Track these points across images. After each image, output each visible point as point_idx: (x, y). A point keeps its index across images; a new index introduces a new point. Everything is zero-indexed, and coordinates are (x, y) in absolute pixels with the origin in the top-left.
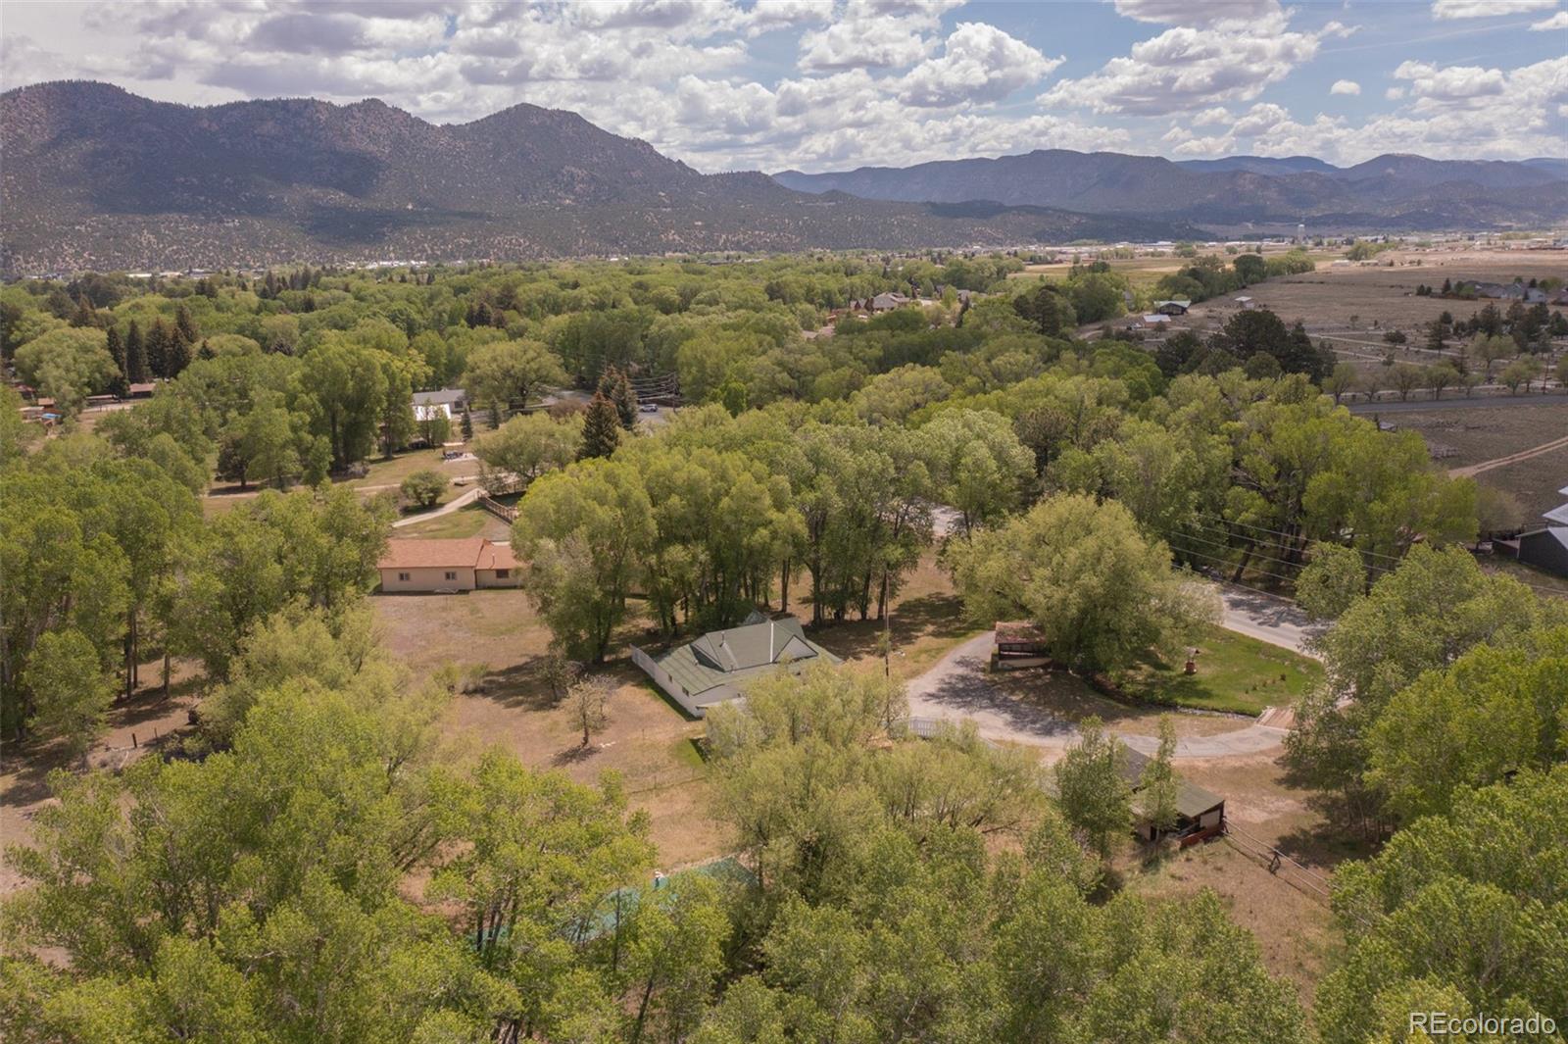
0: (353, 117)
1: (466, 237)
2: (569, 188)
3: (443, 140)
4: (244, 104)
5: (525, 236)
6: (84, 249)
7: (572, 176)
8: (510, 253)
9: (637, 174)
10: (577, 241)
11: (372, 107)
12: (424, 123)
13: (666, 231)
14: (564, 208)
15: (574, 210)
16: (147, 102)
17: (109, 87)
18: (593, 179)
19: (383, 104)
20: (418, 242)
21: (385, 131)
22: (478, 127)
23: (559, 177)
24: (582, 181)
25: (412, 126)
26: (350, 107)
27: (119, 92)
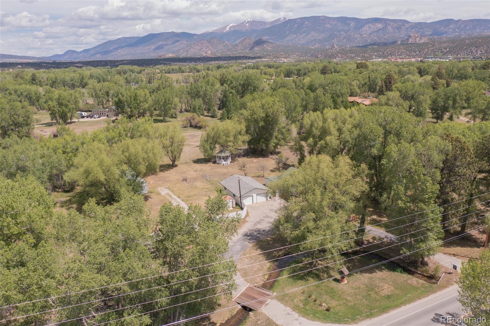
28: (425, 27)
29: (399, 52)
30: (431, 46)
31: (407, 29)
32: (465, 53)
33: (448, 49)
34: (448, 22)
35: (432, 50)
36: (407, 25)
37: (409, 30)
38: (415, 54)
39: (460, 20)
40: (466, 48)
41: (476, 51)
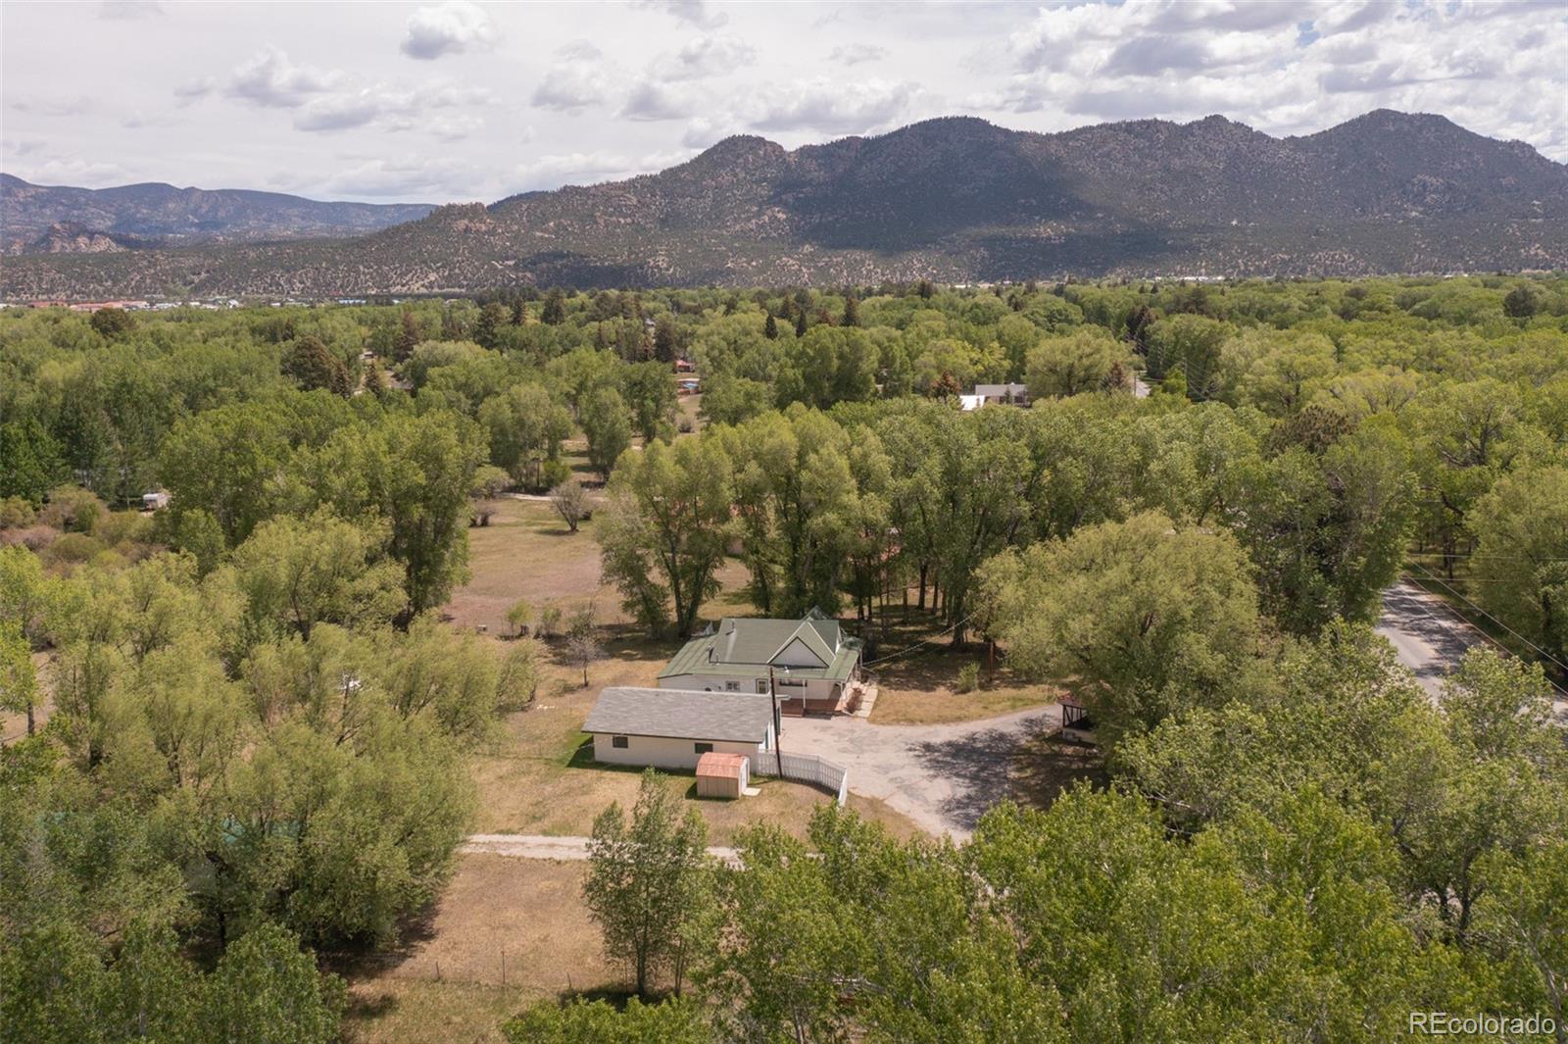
0: (1192, 135)
1: (1286, 253)
2: (1418, 199)
3: (1283, 153)
4: (1091, 128)
5: (1352, 251)
6: (929, 264)
7: (1424, 186)
8: (1330, 269)
9: (1508, 181)
10: (1412, 257)
11: (1215, 123)
12: (1265, 136)
13: (1530, 242)
14: (1407, 221)
15: (1419, 222)
16: (1007, 132)
17: (977, 120)
18: (1449, 187)
19: (1225, 120)
20: (1233, 258)
21: (1223, 147)
22: (1325, 138)
23: (1409, 187)
24: (1436, 191)
25: (1251, 141)
26: (1190, 125)
27: (984, 124)
28: (87, 204)
29: (41, 280)
30: (145, 263)
31: (25, 206)
32: (258, 288)
33: (203, 275)
34: (157, 193)
35: (152, 276)
36: (21, 194)
37: (33, 209)
38: (101, 289)
39: (191, 191)
40: (258, 275)
41: (289, 281)
